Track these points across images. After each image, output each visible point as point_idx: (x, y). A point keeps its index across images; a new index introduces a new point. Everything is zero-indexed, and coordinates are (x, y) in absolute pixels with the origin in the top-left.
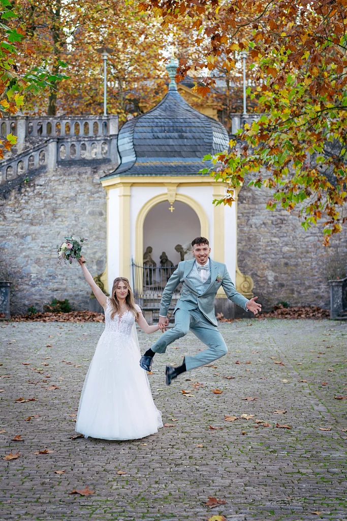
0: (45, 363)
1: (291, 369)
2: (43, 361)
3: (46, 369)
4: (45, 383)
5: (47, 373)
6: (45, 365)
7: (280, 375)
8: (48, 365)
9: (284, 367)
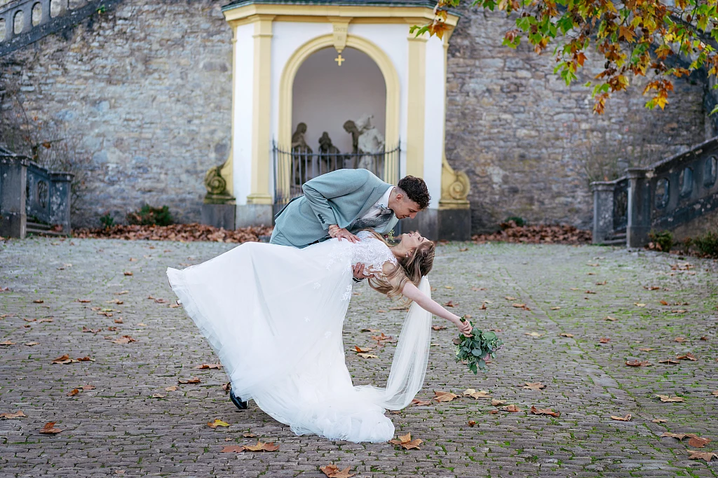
0: (117, 301)
1: (542, 316)
2: (114, 297)
3: (118, 309)
4: (113, 332)
5: (118, 316)
6: (118, 303)
7: (525, 325)
8: (122, 303)
9: (530, 313)
